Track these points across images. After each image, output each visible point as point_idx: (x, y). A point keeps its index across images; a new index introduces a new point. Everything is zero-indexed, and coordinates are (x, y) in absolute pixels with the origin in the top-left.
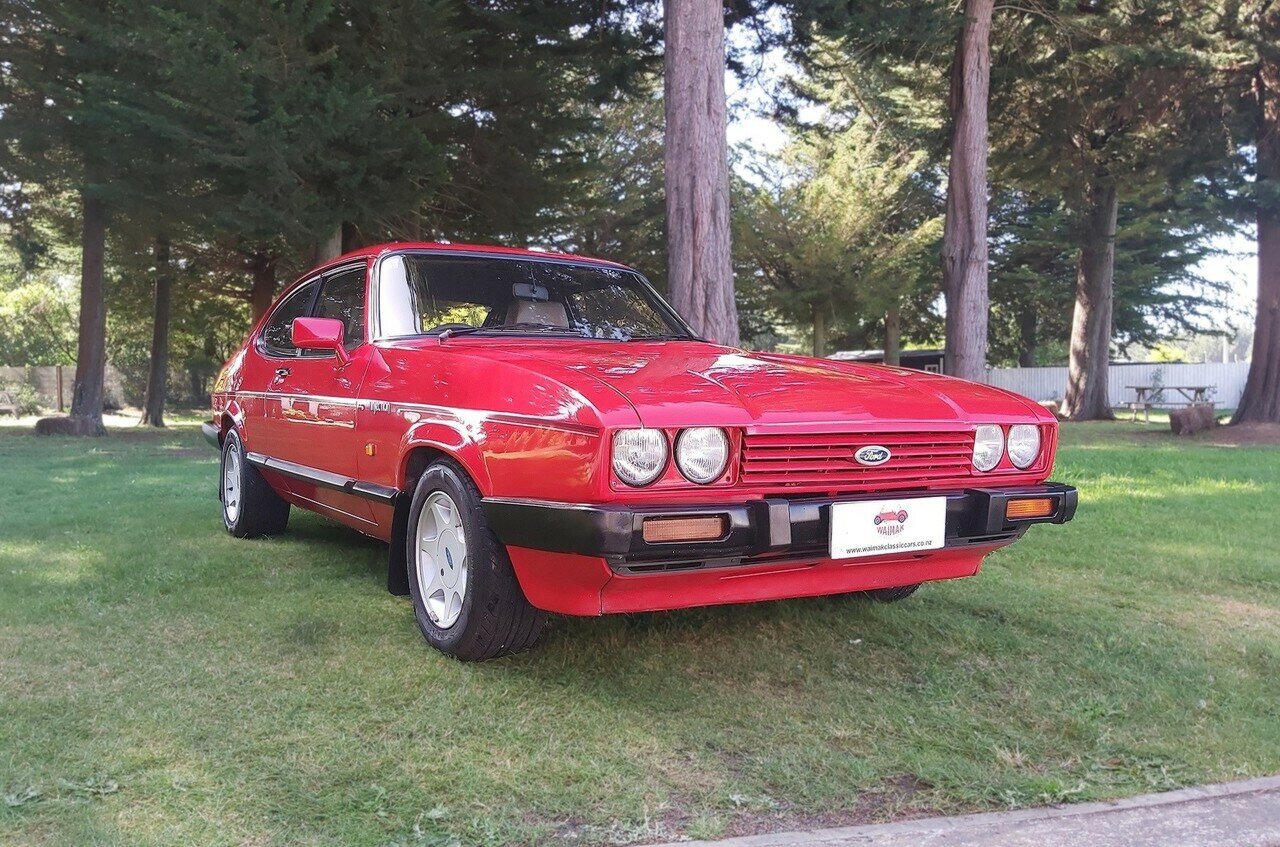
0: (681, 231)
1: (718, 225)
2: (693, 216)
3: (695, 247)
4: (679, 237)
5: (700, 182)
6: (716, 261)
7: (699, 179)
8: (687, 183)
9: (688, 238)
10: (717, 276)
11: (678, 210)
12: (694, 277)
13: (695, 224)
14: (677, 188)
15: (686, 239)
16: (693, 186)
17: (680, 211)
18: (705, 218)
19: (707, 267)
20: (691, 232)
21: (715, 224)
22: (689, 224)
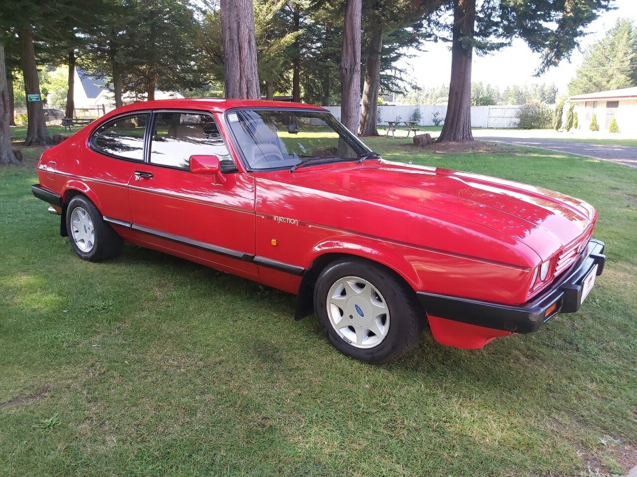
0: (233, 52)
1: (252, 49)
2: (239, 44)
3: (241, 61)
4: (231, 55)
5: (243, 26)
6: (251, 69)
7: (241, 23)
8: (235, 26)
9: (237, 56)
10: (252, 77)
11: (230, 40)
12: (241, 77)
13: (240, 48)
14: (229, 28)
15: (236, 56)
16: (239, 27)
17: (231, 40)
18: (246, 45)
19: (248, 72)
20: (238, 52)
21: (250, 49)
22: (237, 48)
